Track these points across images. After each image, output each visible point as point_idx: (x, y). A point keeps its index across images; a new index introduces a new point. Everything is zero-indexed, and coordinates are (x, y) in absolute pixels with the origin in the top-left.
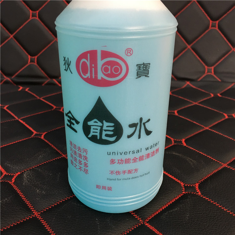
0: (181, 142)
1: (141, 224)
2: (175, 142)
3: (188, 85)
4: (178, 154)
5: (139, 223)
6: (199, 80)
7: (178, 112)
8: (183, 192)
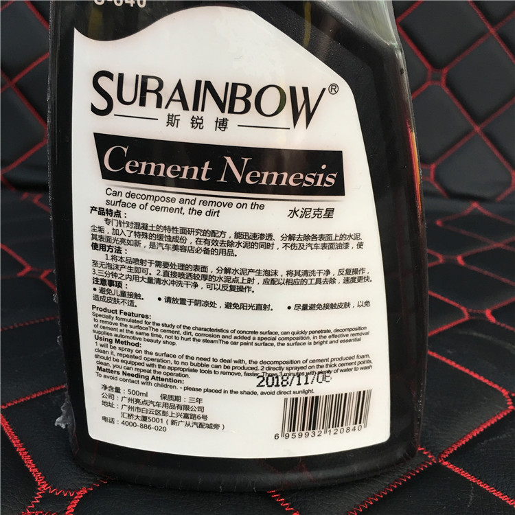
0: (483, 315)
1: (433, 463)
2: (471, 314)
3: (476, 209)
4: (484, 336)
5: (429, 461)
6: (499, 199)
7: (465, 259)
8: (509, 406)
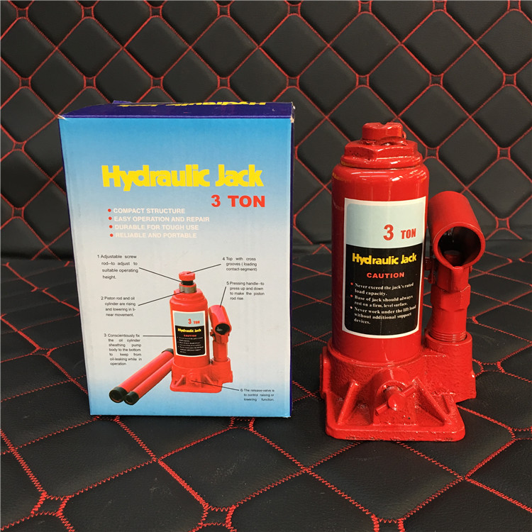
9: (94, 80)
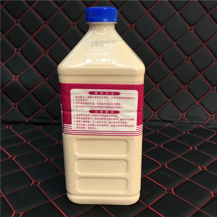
9: (20, 50)
